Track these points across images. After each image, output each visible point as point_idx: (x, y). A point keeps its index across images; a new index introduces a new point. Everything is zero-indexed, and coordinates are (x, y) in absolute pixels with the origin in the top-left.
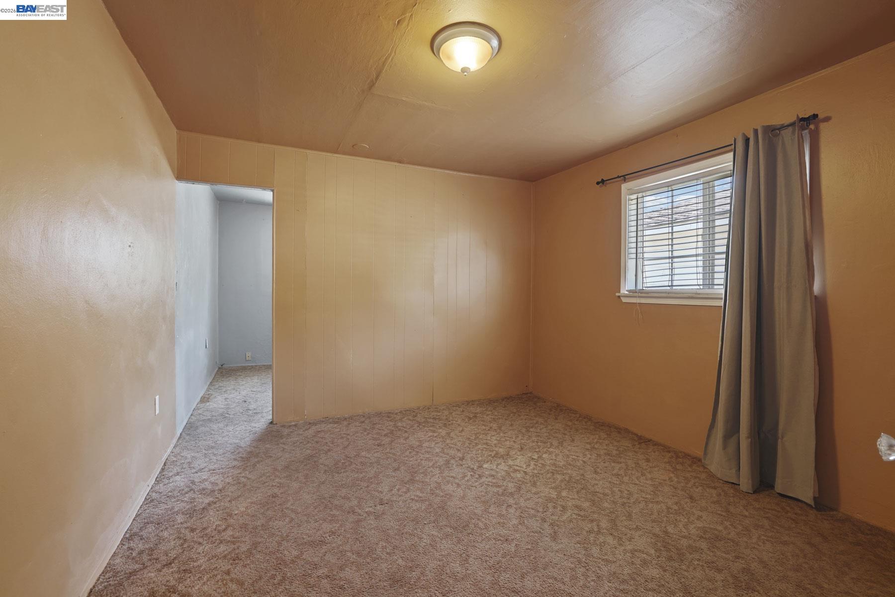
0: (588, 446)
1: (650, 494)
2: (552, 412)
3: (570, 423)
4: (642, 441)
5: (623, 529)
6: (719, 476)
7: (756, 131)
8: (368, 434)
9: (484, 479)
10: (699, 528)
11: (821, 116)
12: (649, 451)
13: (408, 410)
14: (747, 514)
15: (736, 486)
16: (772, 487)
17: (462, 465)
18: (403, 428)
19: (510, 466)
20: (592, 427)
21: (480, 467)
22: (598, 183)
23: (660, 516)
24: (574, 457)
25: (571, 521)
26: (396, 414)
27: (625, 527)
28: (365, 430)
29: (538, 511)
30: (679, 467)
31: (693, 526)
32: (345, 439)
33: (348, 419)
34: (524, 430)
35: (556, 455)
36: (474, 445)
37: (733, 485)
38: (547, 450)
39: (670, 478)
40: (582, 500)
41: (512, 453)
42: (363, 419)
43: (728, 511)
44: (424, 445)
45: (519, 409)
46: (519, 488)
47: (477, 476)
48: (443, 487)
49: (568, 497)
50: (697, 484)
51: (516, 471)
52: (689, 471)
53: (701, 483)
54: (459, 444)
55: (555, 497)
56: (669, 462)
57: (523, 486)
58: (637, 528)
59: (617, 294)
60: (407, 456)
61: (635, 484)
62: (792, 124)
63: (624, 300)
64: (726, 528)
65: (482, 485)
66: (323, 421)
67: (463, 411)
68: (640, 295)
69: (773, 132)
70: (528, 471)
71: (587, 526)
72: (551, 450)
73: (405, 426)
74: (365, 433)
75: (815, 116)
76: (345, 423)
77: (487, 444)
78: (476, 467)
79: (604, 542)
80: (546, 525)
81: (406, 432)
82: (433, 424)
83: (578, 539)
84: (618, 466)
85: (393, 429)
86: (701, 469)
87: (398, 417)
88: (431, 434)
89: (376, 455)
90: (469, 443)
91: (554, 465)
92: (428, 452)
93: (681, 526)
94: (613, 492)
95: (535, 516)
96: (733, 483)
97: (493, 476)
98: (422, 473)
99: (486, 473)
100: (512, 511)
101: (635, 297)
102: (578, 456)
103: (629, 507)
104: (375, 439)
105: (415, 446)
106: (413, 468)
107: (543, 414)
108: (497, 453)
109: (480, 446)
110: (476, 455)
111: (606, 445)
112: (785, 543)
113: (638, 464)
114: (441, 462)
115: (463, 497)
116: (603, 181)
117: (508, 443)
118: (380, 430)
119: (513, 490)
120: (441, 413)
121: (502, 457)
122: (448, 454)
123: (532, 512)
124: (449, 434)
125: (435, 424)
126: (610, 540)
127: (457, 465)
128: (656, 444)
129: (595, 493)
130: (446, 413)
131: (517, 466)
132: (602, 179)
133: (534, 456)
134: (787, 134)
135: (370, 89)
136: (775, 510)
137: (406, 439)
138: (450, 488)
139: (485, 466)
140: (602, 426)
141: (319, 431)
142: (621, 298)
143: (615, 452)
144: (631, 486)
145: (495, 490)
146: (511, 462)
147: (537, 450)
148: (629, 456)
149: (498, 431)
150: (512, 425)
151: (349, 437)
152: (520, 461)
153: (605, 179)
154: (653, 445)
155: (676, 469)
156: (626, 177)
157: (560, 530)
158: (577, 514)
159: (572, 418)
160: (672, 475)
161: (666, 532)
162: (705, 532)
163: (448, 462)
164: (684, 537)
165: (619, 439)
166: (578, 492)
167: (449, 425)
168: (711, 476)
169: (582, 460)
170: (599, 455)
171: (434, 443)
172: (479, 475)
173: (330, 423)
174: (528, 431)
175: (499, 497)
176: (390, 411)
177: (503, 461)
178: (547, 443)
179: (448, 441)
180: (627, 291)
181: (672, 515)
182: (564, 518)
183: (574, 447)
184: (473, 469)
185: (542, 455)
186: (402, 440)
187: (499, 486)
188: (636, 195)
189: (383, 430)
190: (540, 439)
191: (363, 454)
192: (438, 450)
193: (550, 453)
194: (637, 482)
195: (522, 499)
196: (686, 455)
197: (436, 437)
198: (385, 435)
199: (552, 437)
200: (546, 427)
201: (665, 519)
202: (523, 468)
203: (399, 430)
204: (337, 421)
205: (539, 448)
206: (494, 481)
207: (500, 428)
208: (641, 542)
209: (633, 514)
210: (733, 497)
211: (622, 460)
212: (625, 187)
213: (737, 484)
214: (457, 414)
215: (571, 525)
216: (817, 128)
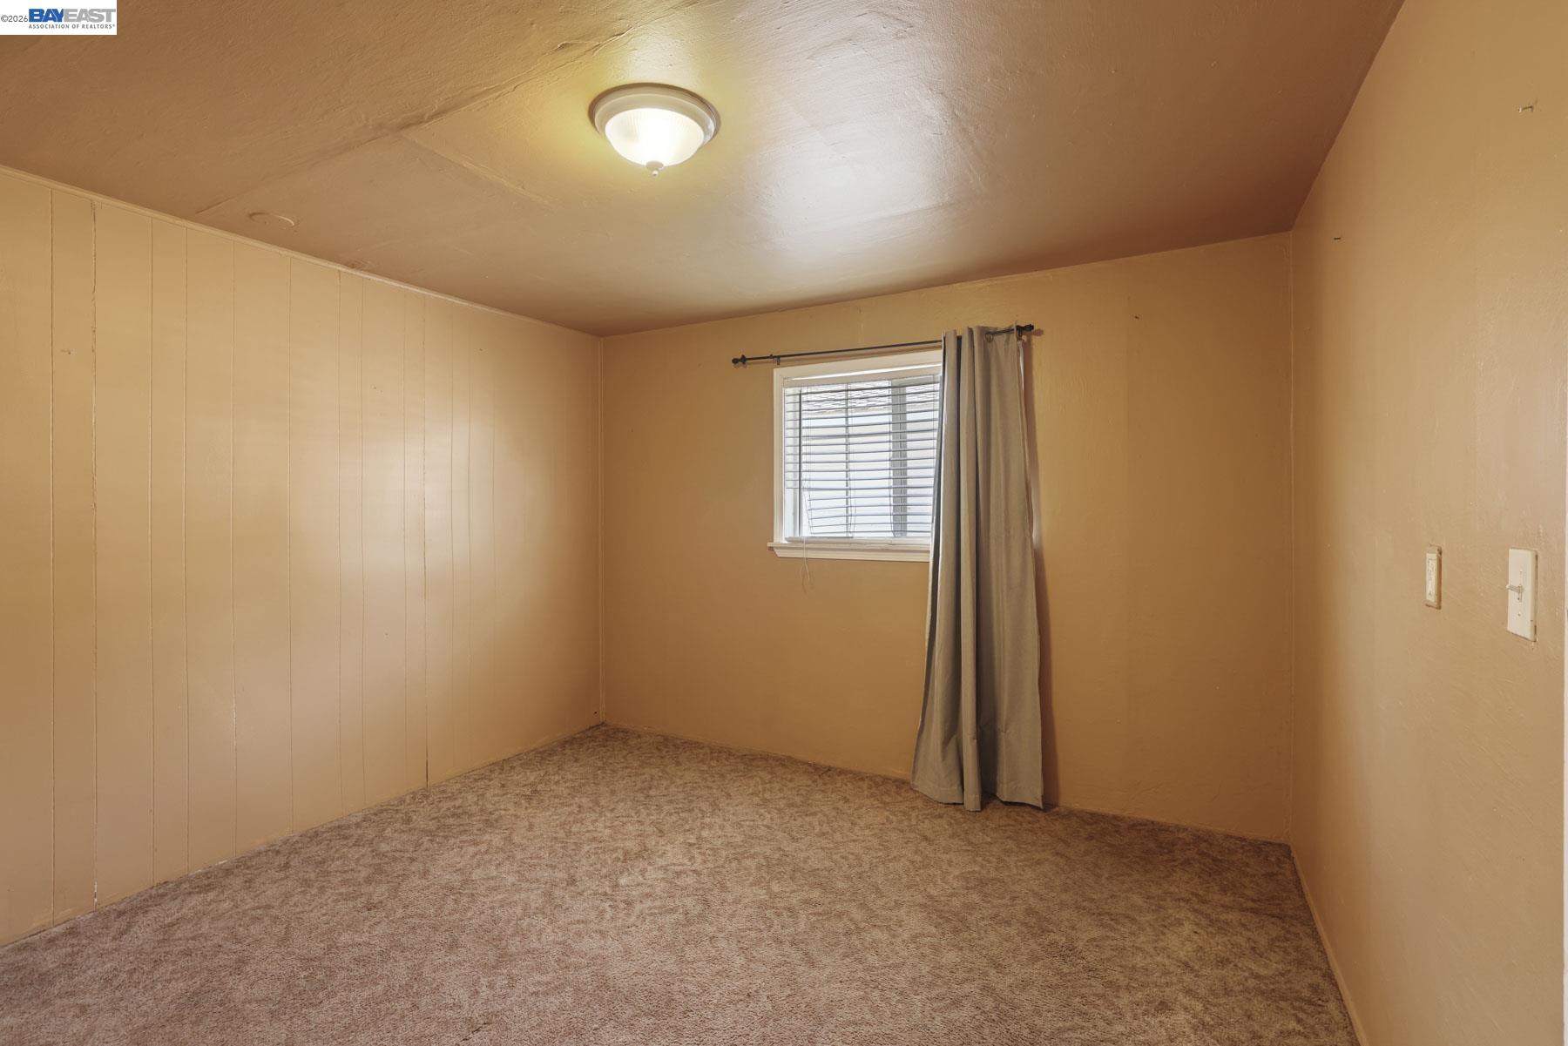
0: (756, 800)
1: (881, 850)
2: (664, 753)
3: (705, 768)
4: (822, 773)
5: (884, 913)
6: (937, 798)
7: (971, 331)
8: (322, 890)
9: (638, 907)
10: (957, 877)
11: (1035, 328)
12: (838, 785)
13: (382, 812)
14: (989, 840)
15: (961, 807)
16: (994, 796)
17: (581, 894)
18: (401, 854)
19: (665, 869)
20: (741, 767)
21: (616, 886)
22: (735, 361)
23: (910, 878)
24: (748, 823)
25: (813, 928)
26: (358, 825)
27: (883, 907)
28: (307, 883)
29: (761, 931)
30: (887, 799)
31: (951, 877)
32: (267, 921)
33: (236, 871)
34: (641, 797)
35: (722, 828)
36: (573, 847)
37: (956, 806)
38: (702, 823)
39: (888, 819)
40: (806, 888)
41: (651, 843)
42: (281, 860)
43: (970, 843)
44: (474, 877)
45: (605, 760)
46: (706, 903)
47: (622, 905)
48: (576, 947)
49: (786, 892)
50: (920, 817)
51: (678, 874)
52: (901, 802)
53: (924, 814)
54: (545, 854)
55: (767, 897)
56: (872, 795)
57: (710, 897)
58: (898, 905)
59: (769, 544)
60: (455, 911)
61: (854, 841)
62: (1008, 331)
63: (780, 553)
64: (982, 866)
65: (641, 916)
66: (163, 896)
67: (503, 786)
68: (808, 546)
69: (988, 334)
70: (698, 869)
71: (840, 926)
72: (707, 820)
73: (399, 846)
74: (315, 891)
75: (1031, 327)
76: (237, 882)
77: (594, 839)
78: (608, 889)
79: (874, 941)
80: (787, 948)
81: (413, 860)
82: (462, 828)
83: (841, 951)
84: (815, 820)
85: (376, 861)
86: (911, 794)
87: (371, 833)
88: (472, 850)
89: (379, 931)
90: (562, 847)
91: (729, 844)
92: (495, 889)
93: (939, 882)
94: (836, 862)
95: (761, 940)
96: (955, 804)
97: (648, 895)
98: (513, 935)
99: (634, 893)
100: (722, 944)
101: (802, 549)
102: (753, 821)
103: (869, 877)
104: (347, 897)
105: (457, 885)
106: (487, 931)
107: (652, 760)
108: (626, 853)
109: (586, 848)
110: (592, 865)
111: (779, 790)
112: (1039, 862)
113: (838, 809)
114: (536, 900)
115: (627, 952)
116: (744, 360)
117: (630, 827)
118: (345, 872)
119: (699, 908)
120: (460, 800)
121: (639, 855)
122: (537, 880)
123: (753, 934)
124: (509, 839)
125: (467, 828)
126: (877, 934)
127: (572, 897)
128: (842, 772)
129: (814, 872)
130: (472, 798)
131: (674, 864)
132: (743, 356)
133: (689, 839)
134: (1000, 340)
135: (401, 129)
136: (1009, 825)
137: (425, 874)
138: (590, 944)
139: (623, 881)
140: (753, 760)
141: (172, 925)
142: (776, 550)
143: (798, 800)
144: (851, 845)
145: (671, 918)
146: (661, 862)
147: (687, 827)
148: (819, 800)
149: (598, 809)
150: (613, 793)
151: (274, 912)
152: (673, 853)
153: (747, 357)
154: (839, 776)
155: (885, 803)
156: (781, 359)
157: (810, 947)
158: (815, 914)
159: (701, 756)
160: (887, 814)
161: (931, 897)
162: (967, 880)
163: (548, 895)
164: (952, 895)
165: (790, 776)
166: (792, 878)
167: (496, 821)
168: (928, 800)
169: (763, 825)
170: (780, 810)
171: (494, 867)
172: (625, 901)
173: (190, 893)
174: (648, 796)
175: (687, 930)
176: (337, 824)
177: (646, 862)
178: (693, 810)
179: (519, 855)
180: (786, 539)
181: (922, 871)
182: (802, 926)
183: (737, 805)
184: (605, 894)
185: (699, 832)
186: (416, 881)
187: (672, 911)
188: (799, 389)
189: (352, 870)
190: (678, 806)
191: (345, 938)
192: (511, 879)
193: (710, 827)
194: (855, 837)
195: (722, 919)
196: (886, 780)
197: (486, 852)
198: (368, 881)
199: (694, 798)
200: (672, 783)
201: (918, 880)
202: (686, 864)
203: (395, 859)
204: (208, 882)
205: (687, 822)
206: (658, 903)
207: (597, 803)
208: (914, 922)
209: (880, 886)
210: (965, 822)
211: (815, 809)
212: (779, 373)
213: (959, 804)
214: (497, 795)
215: (819, 934)
216: (1029, 341)
